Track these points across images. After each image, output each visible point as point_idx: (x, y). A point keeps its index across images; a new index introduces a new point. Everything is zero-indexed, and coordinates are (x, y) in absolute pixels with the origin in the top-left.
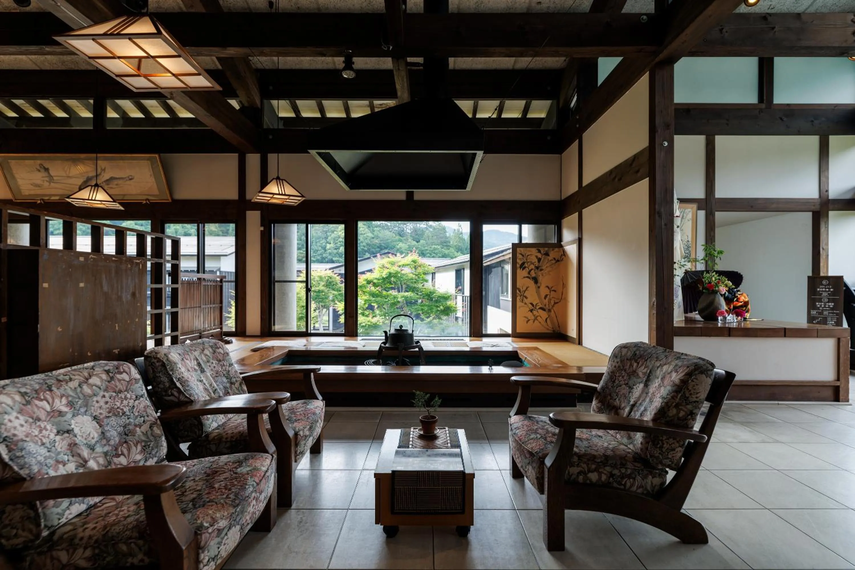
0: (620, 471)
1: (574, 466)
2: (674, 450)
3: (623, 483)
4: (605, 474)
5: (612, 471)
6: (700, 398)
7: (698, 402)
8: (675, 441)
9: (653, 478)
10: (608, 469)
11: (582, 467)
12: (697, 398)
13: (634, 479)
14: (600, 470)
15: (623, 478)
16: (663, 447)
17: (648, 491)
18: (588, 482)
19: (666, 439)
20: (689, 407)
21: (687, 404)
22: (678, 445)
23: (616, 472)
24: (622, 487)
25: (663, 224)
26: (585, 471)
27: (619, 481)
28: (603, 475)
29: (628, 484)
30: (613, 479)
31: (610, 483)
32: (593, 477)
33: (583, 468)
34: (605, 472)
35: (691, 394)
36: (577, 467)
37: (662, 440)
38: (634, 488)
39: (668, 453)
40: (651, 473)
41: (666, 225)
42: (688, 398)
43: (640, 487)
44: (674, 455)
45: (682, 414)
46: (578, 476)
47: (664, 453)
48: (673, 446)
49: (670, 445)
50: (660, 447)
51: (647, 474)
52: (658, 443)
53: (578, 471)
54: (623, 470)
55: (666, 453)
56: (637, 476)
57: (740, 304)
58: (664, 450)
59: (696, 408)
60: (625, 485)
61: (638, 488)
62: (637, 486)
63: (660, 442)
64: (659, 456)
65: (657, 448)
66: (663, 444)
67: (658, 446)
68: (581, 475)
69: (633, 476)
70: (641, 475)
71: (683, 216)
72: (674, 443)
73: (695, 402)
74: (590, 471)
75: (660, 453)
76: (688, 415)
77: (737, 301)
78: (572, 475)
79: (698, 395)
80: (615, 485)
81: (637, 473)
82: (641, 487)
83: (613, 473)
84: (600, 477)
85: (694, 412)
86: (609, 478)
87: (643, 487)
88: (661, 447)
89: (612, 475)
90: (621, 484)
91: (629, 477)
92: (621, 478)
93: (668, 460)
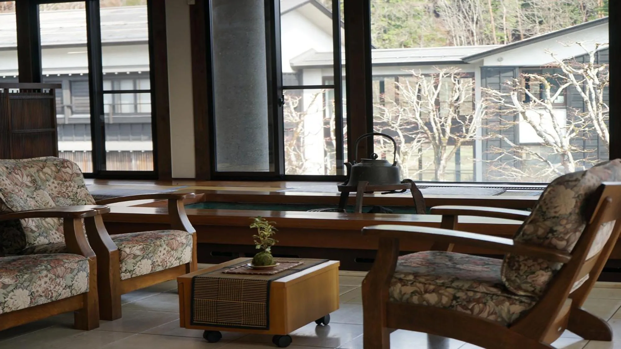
0: (466, 294)
1: (407, 285)
2: (534, 273)
3: (470, 307)
4: (446, 296)
5: (455, 294)
6: (560, 213)
7: (558, 217)
8: (535, 263)
9: (511, 304)
10: (451, 290)
11: (417, 287)
12: (556, 212)
13: (485, 304)
14: (440, 292)
15: (469, 302)
16: (519, 269)
17: (502, 318)
18: (425, 303)
19: (523, 261)
20: (548, 223)
21: (545, 220)
22: (538, 267)
23: (460, 294)
24: (469, 312)
26: (421, 292)
27: (465, 305)
28: (444, 297)
29: (476, 310)
30: (457, 302)
31: (453, 306)
32: (432, 298)
33: (419, 288)
34: (446, 294)
35: (548, 208)
36: (411, 286)
37: (518, 262)
38: (484, 315)
39: (527, 276)
40: (509, 299)
42: (545, 212)
43: (492, 314)
44: (534, 279)
45: (541, 232)
46: (411, 296)
47: (522, 276)
48: (533, 268)
49: (528, 267)
50: (516, 269)
51: (504, 300)
52: (514, 265)
53: (412, 291)
54: (471, 294)
55: (525, 277)
56: (490, 301)
58: (521, 273)
59: (556, 225)
60: (472, 310)
61: (490, 314)
62: (489, 312)
63: (516, 263)
64: (515, 280)
65: (512, 270)
66: (520, 266)
67: (514, 268)
68: (416, 295)
69: (484, 301)
70: (494, 301)
72: (533, 265)
73: (554, 217)
74: (426, 292)
75: (516, 277)
76: (548, 233)
78: (405, 294)
79: (557, 209)
80: (459, 309)
81: (489, 298)
82: (494, 313)
83: (458, 295)
84: (440, 300)
85: (555, 229)
86: (452, 300)
87: (496, 313)
88: (518, 269)
89: (455, 298)
90: (467, 309)
91: (478, 301)
92: (467, 302)
93: (529, 285)
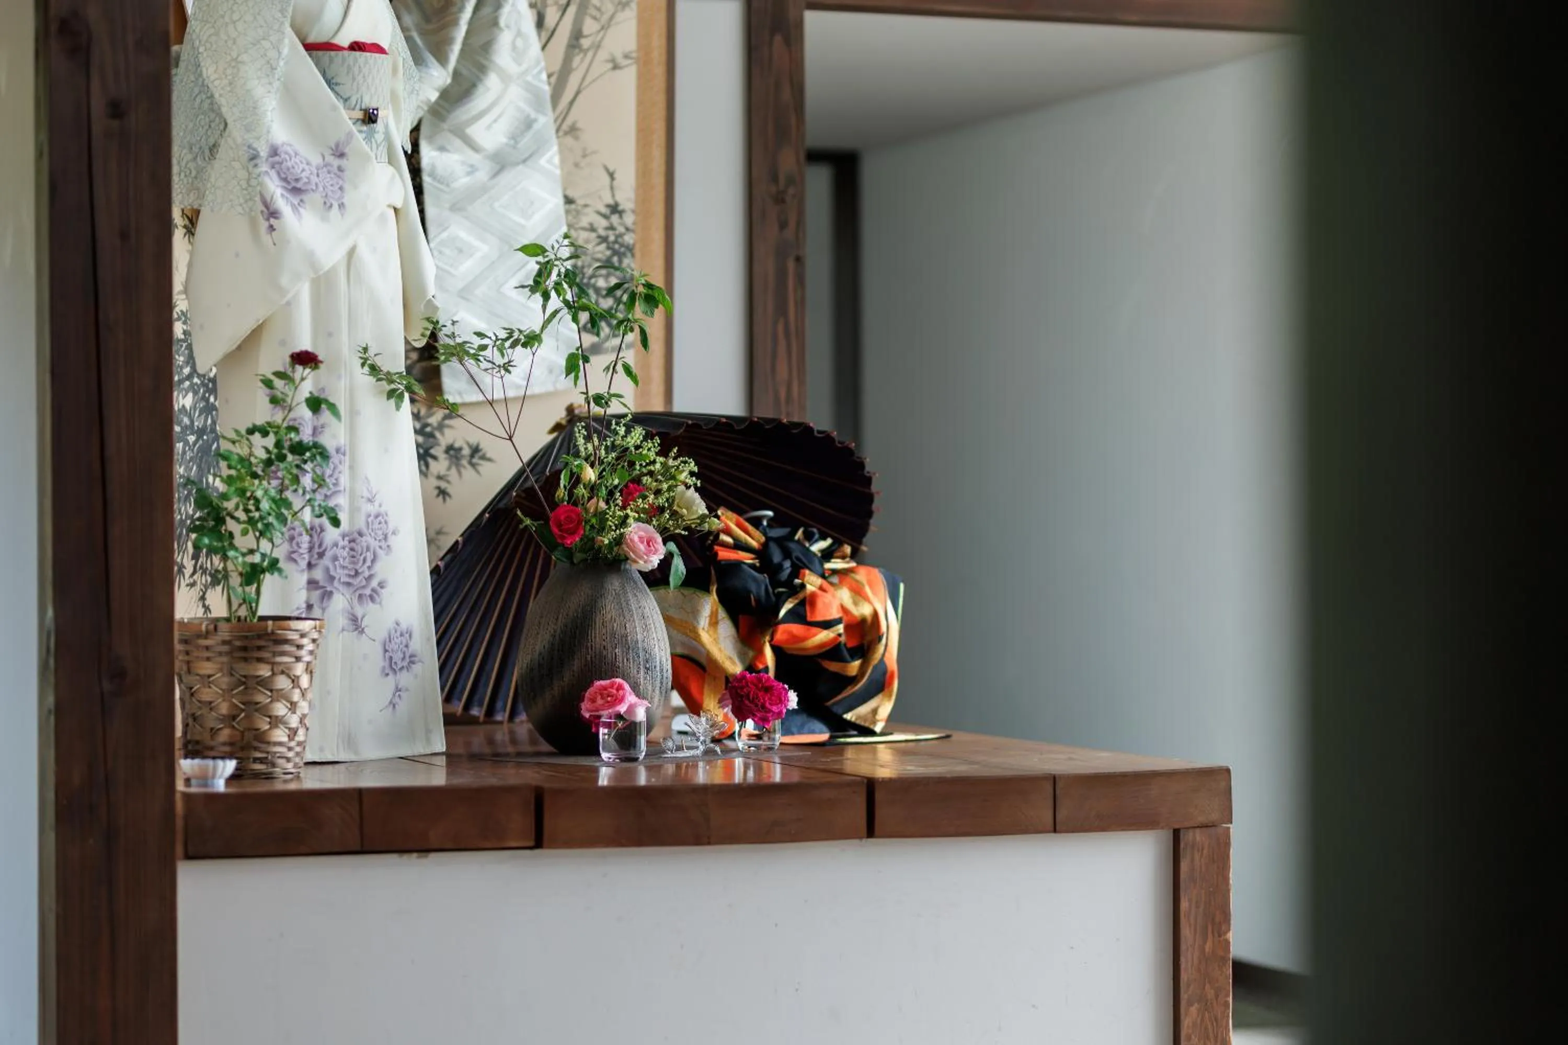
25: (98, 105)
41: (116, 110)
57: (823, 636)
71: (577, 35)
77: (798, 616)
